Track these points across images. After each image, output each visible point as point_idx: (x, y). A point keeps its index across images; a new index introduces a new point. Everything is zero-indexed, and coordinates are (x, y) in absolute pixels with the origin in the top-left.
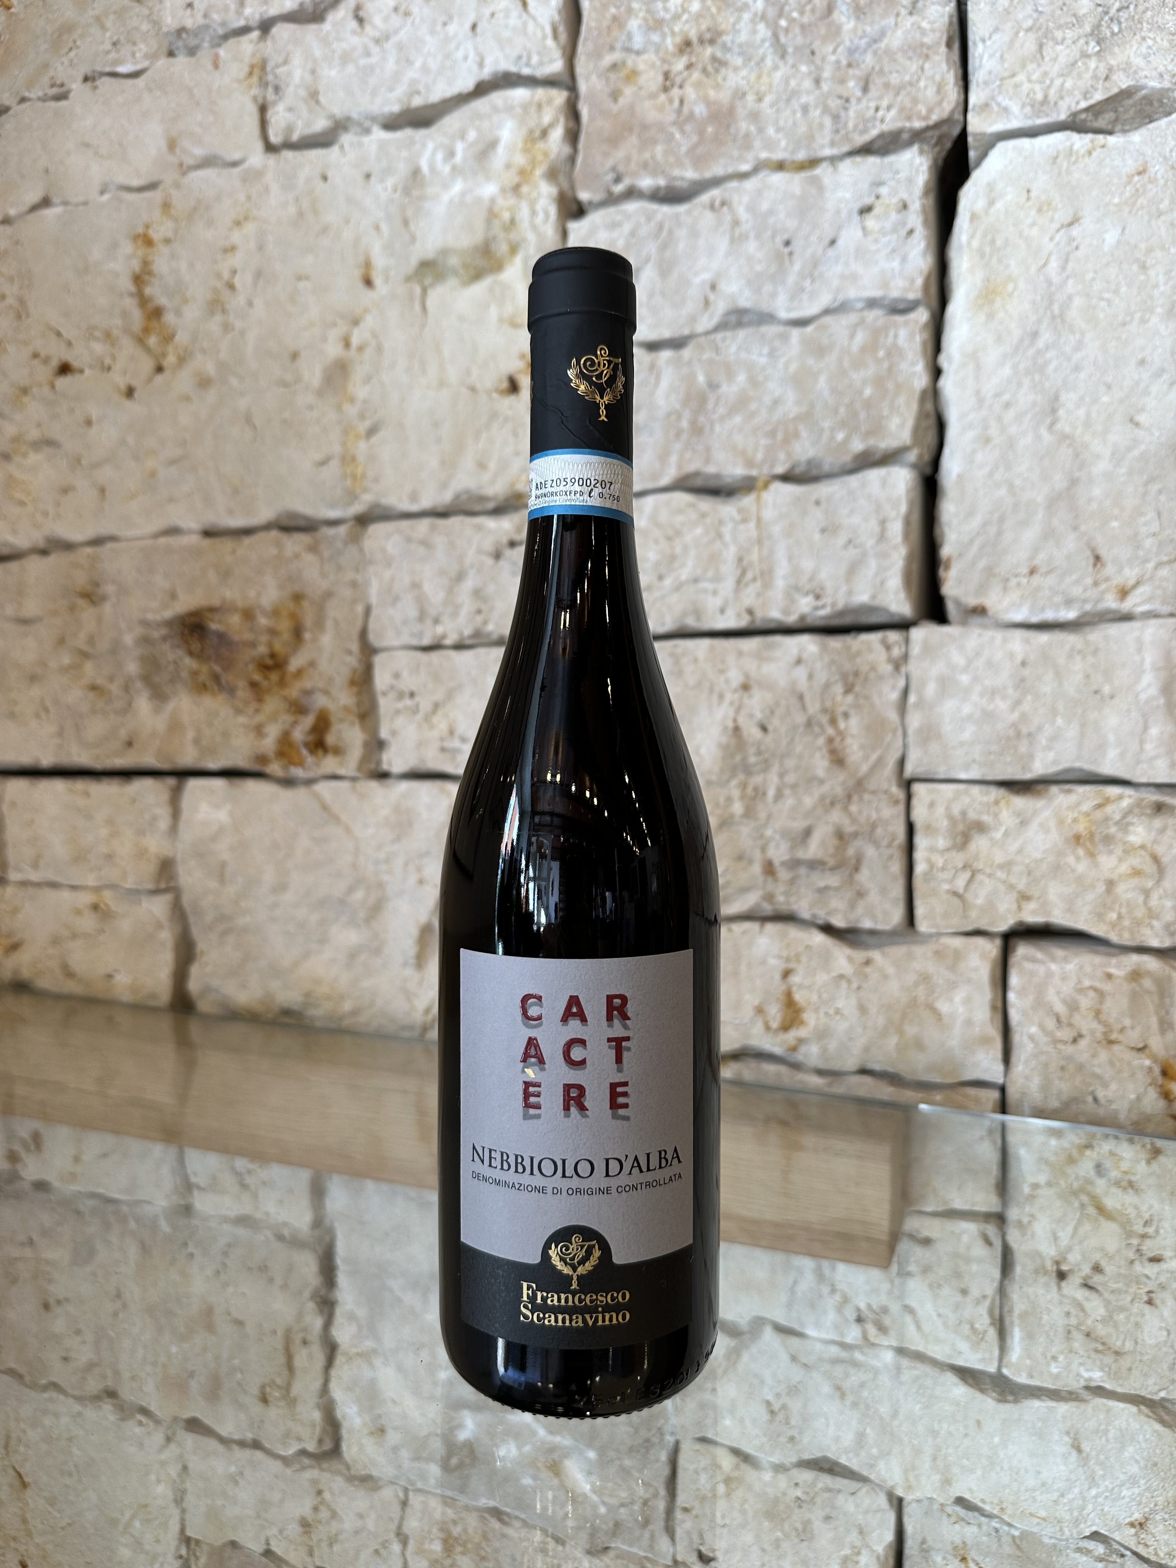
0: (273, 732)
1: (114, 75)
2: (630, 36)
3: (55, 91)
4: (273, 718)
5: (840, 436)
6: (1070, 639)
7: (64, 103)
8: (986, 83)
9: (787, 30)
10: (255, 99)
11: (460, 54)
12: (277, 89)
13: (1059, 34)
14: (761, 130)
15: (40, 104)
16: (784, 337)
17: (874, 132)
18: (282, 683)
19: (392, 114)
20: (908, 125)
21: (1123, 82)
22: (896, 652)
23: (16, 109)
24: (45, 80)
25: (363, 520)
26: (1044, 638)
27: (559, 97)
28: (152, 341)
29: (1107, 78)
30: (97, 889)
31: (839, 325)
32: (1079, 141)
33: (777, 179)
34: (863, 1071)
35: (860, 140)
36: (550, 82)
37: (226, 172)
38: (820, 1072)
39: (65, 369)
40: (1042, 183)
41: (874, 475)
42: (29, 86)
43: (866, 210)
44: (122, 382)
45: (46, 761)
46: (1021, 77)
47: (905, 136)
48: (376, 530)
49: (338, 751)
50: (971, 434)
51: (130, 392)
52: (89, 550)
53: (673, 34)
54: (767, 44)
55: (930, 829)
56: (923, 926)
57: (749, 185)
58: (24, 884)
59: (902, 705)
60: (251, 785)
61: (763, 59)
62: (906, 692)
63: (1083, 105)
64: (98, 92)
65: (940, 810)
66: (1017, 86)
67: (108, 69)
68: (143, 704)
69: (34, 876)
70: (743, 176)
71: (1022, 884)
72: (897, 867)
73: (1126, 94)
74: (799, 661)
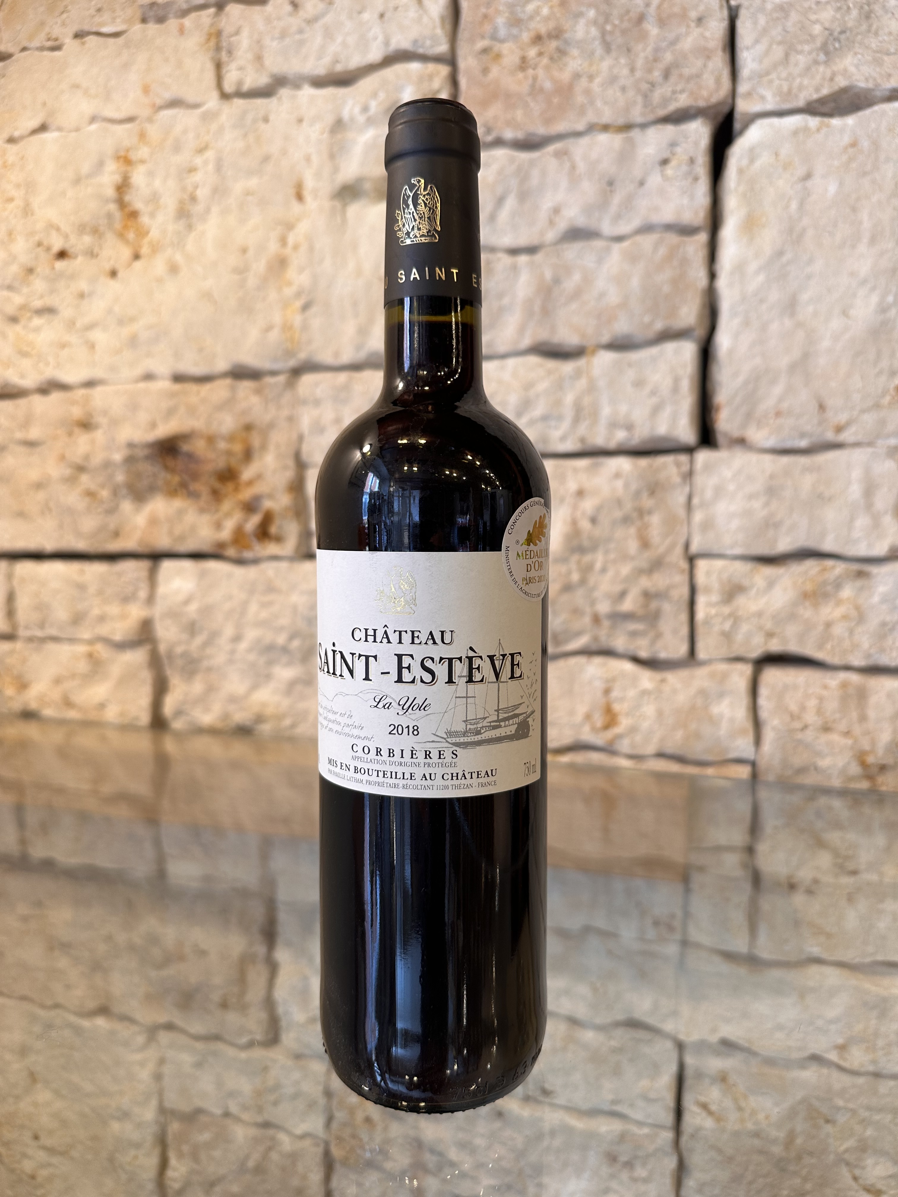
0: (229, 526)
1: (98, 34)
2: (496, 29)
3: (49, 44)
4: (228, 515)
5: (647, 319)
6: (803, 460)
7: (57, 53)
8: (750, 79)
9: (611, 33)
10: (213, 59)
11: (371, 35)
12: (230, 52)
13: (799, 47)
14: (592, 103)
15: (37, 53)
16: (608, 250)
17: (672, 107)
18: (237, 489)
19: (319, 77)
20: (694, 104)
21: (842, 82)
22: (685, 468)
23: (18, 56)
24: (42, 36)
25: (297, 372)
26: (785, 460)
27: (444, 70)
28: (131, 236)
29: (832, 79)
30: (91, 642)
31: (647, 241)
32: (813, 122)
33: (603, 138)
34: (660, 755)
35: (662, 113)
36: (437, 59)
37: (189, 111)
38: (631, 757)
39: (62, 255)
40: (786, 150)
41: (670, 347)
42: (31, 38)
43: (665, 162)
44: (108, 266)
45: (49, 546)
46: (774, 76)
47: (692, 112)
48: (307, 380)
49: (279, 539)
50: (737, 321)
51: (113, 274)
52: (82, 392)
53: (529, 30)
54: (597, 43)
55: (708, 590)
56: (702, 654)
57: (584, 141)
58: (30, 640)
59: (689, 505)
60: (212, 565)
61: (592, 53)
62: (690, 498)
63: (815, 96)
64: (87, 46)
65: (714, 577)
66: (771, 82)
67: (94, 29)
68: (127, 506)
69: (39, 633)
70: (578, 134)
71: (769, 625)
72: (684, 617)
73: (844, 90)
74: (618, 475)
